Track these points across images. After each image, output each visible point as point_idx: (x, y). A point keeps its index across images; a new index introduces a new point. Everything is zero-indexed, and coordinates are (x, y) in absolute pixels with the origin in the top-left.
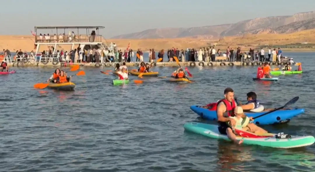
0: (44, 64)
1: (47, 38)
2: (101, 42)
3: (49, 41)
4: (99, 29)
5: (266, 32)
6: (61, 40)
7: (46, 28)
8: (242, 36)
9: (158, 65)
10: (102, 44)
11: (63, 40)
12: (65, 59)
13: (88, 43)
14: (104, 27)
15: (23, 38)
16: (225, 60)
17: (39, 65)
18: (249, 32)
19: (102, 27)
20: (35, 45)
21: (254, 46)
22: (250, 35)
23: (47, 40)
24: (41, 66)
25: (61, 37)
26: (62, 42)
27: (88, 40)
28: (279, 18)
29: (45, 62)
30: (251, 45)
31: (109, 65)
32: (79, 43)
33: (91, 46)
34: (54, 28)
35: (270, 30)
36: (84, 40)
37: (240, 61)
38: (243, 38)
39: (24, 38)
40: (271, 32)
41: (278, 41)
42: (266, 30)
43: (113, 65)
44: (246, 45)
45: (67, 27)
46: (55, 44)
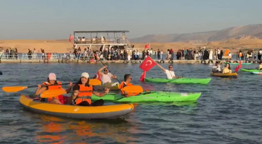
0: (83, 61)
1: (83, 40)
2: (126, 43)
3: (84, 43)
4: (125, 33)
5: (248, 38)
6: (94, 42)
7: (82, 32)
8: (227, 41)
9: (175, 62)
10: (127, 45)
11: (96, 42)
12: (100, 57)
13: (116, 44)
14: (129, 32)
15: (45, 42)
16: (230, 59)
17: (79, 61)
18: (233, 38)
19: (127, 31)
20: (74, 45)
21: (238, 50)
22: (233, 39)
23: (83, 42)
24: (81, 62)
25: (94, 39)
26: (95, 43)
27: (116, 42)
28: (258, 26)
29: (83, 59)
30: (235, 48)
31: (135, 62)
32: (109, 44)
33: (118, 47)
34: (89, 32)
35: (251, 36)
36: (113, 42)
37: (243, 60)
38: (228, 42)
39: (47, 42)
40: (251, 38)
41: (258, 45)
42: (247, 36)
43: (138, 62)
44: (231, 48)
45: (99, 32)
46: (90, 45)
